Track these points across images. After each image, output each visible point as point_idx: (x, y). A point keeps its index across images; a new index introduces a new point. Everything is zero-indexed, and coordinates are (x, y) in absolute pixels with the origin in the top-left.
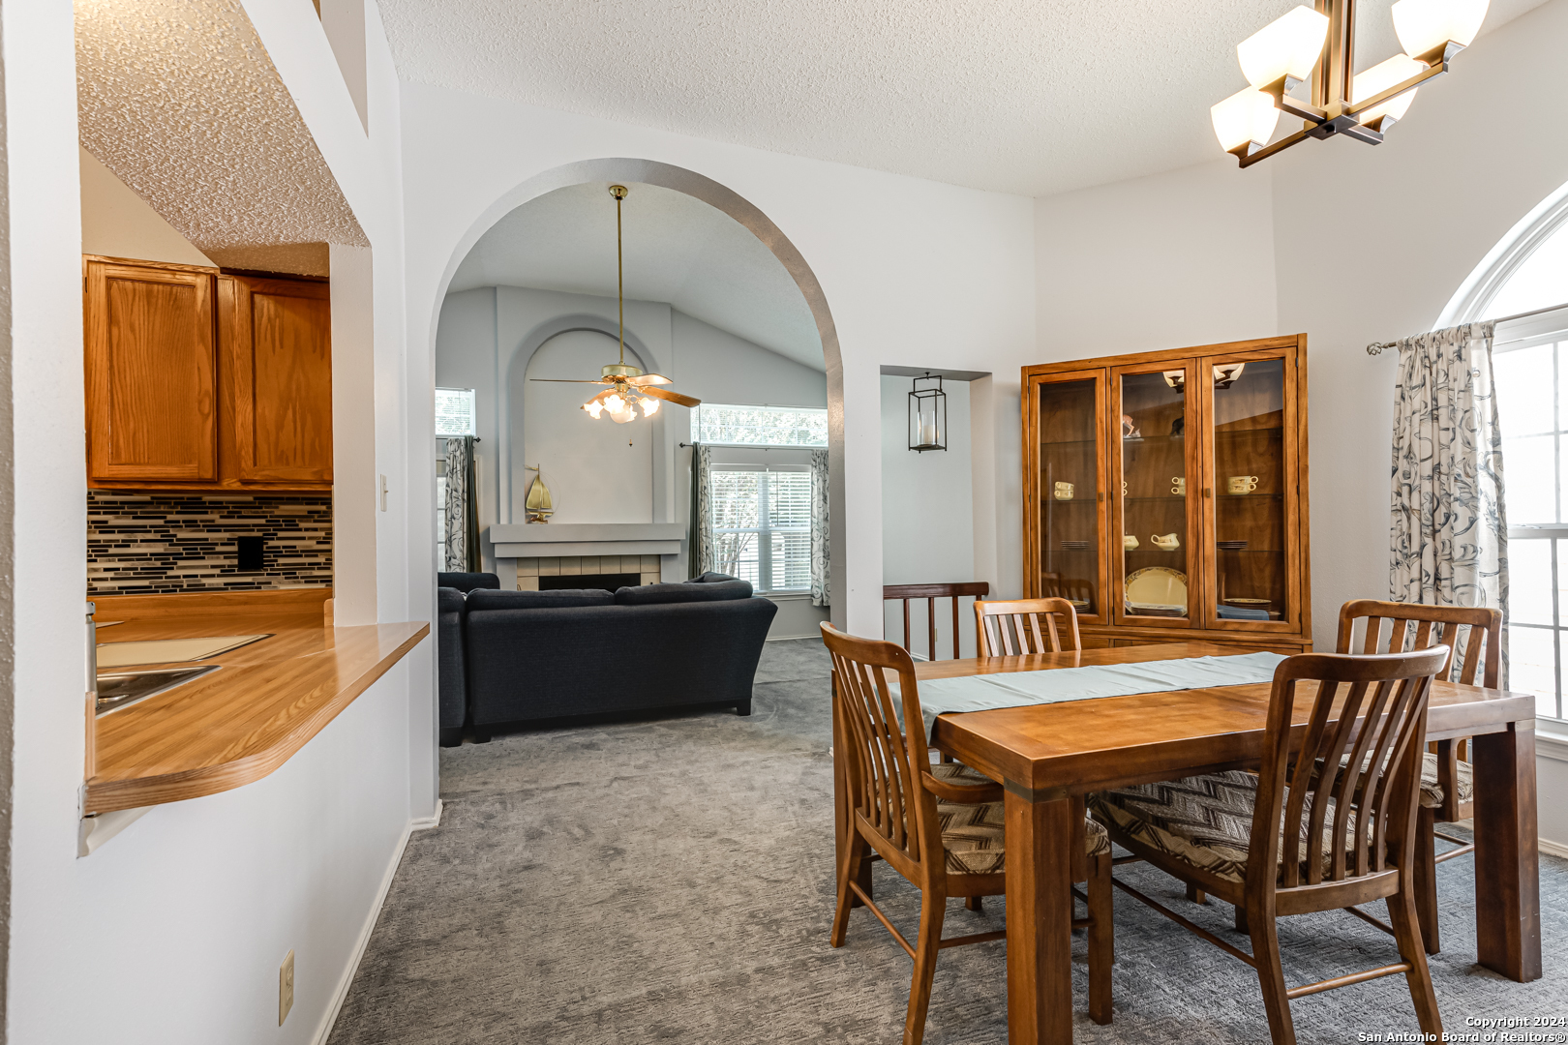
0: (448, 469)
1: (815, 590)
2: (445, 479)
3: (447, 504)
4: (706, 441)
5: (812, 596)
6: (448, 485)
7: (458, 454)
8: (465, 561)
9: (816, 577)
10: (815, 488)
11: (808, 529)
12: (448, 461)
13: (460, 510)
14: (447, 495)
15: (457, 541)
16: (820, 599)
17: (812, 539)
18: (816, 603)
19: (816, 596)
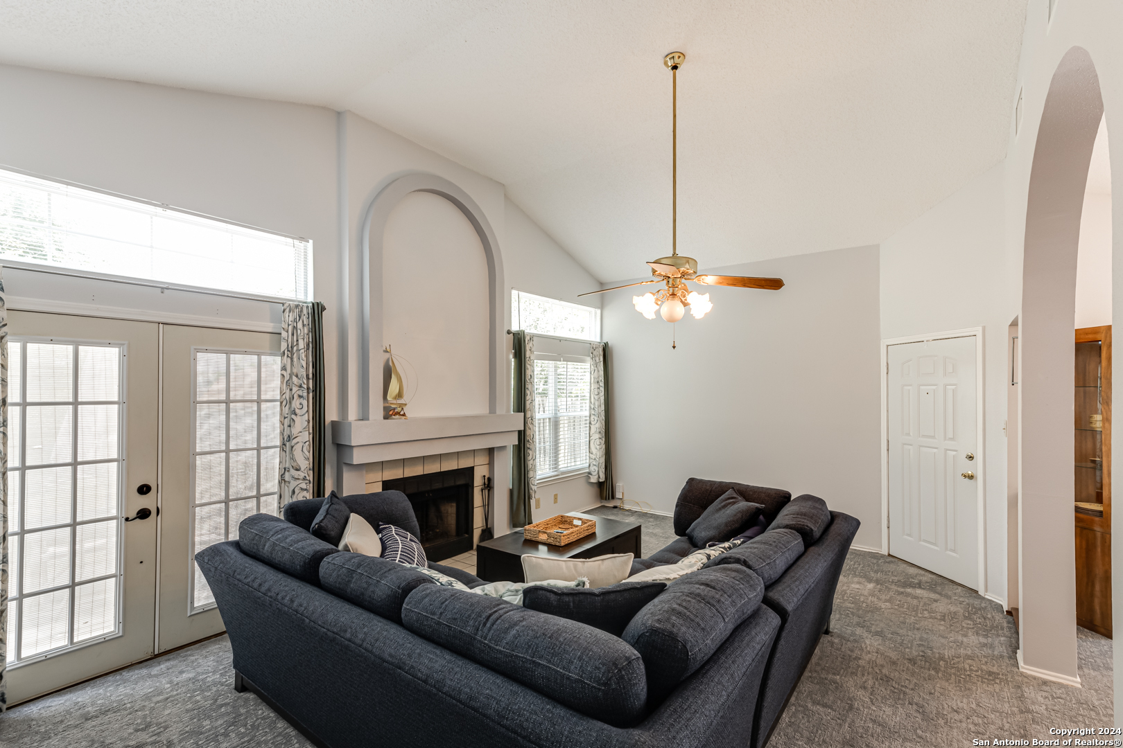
0: (284, 346)
1: (592, 468)
2: (279, 359)
3: (282, 394)
4: (529, 330)
5: (589, 473)
6: (284, 368)
7: (300, 325)
8: (311, 472)
9: (593, 456)
10: (592, 376)
11: (587, 413)
12: (284, 334)
13: (305, 402)
14: (282, 383)
15: (300, 445)
16: (597, 476)
17: (590, 423)
18: (594, 479)
19: (594, 474)
